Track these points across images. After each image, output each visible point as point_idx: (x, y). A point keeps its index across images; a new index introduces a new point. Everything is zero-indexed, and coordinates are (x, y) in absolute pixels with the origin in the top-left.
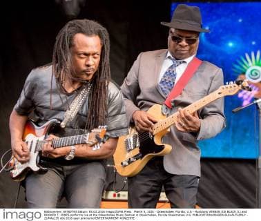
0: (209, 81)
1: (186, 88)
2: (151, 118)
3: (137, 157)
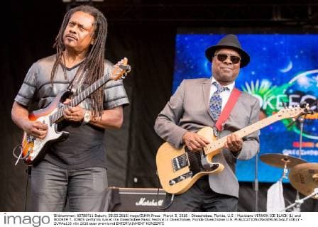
0: (250, 109)
1: (232, 114)
3: (186, 176)
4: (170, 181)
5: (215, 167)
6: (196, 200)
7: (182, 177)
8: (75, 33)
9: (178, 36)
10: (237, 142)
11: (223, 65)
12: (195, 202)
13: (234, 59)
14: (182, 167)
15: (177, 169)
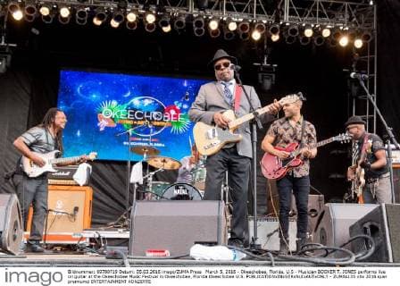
9: (62, 72)
11: (221, 72)
13: (226, 65)
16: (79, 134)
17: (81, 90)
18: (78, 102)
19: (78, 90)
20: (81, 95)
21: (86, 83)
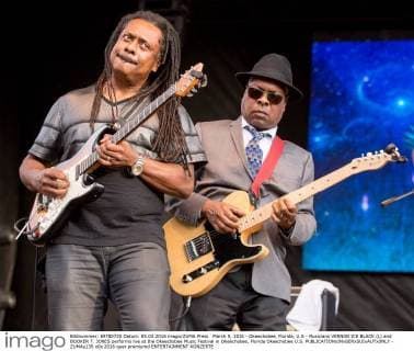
2: (235, 210)
3: (210, 267)
4: (185, 277)
5: (256, 250)
6: (232, 304)
7: (203, 271)
8: (133, 53)
9: (315, 45)
10: (291, 210)
12: (231, 307)
14: (201, 254)
15: (194, 258)
16: (365, 206)
17: (366, 88)
18: (361, 120)
19: (359, 90)
20: (369, 103)
21: (380, 70)
